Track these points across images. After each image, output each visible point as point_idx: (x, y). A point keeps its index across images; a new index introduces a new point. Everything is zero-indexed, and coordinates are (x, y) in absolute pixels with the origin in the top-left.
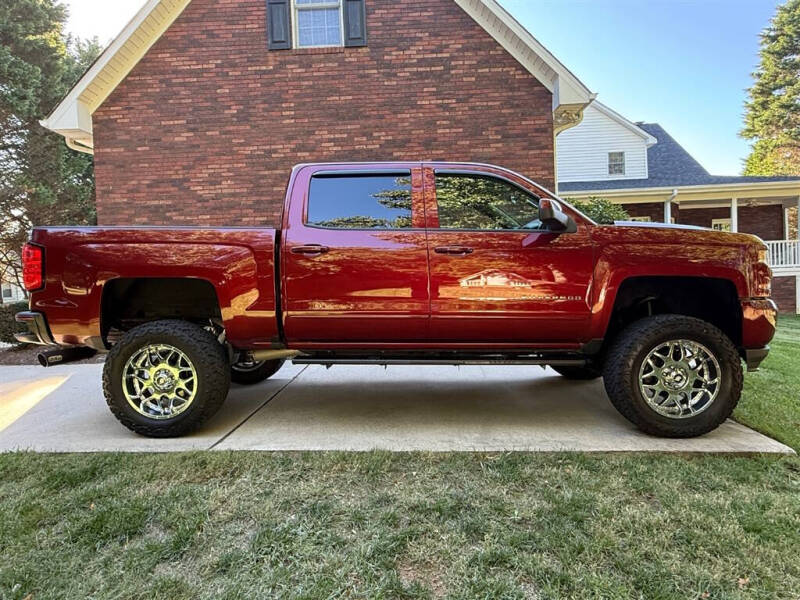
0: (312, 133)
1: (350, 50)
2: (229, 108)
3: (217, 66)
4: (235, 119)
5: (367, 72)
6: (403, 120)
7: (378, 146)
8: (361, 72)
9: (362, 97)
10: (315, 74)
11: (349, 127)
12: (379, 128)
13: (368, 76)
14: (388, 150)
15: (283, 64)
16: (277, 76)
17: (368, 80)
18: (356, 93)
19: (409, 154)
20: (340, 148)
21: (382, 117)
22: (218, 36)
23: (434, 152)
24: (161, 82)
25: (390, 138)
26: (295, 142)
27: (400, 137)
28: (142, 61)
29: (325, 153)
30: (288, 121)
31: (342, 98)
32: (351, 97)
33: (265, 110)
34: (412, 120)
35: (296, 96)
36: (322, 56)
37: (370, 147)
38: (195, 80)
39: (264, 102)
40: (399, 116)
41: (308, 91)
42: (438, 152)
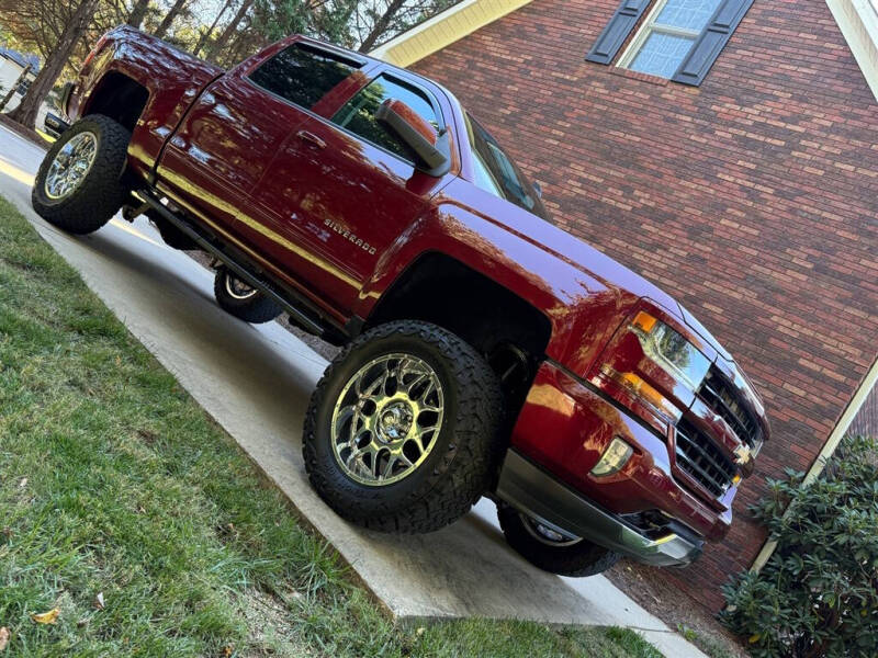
0: (566, 163)
1: (675, 86)
2: (506, 107)
3: (526, 62)
4: (503, 120)
5: (678, 116)
6: (683, 189)
7: (630, 208)
8: (672, 114)
9: (653, 144)
10: (616, 100)
11: (612, 173)
12: (646, 187)
13: (674, 121)
14: (638, 218)
15: (591, 78)
16: (575, 89)
17: (673, 126)
18: (649, 136)
19: (662, 233)
20: (584, 193)
21: (659, 175)
22: (546, 33)
23: (697, 245)
24: (468, 61)
25: (652, 204)
26: (543, 166)
27: (665, 209)
28: (466, 38)
29: (565, 191)
30: (551, 141)
31: (628, 136)
32: (638, 139)
33: (538, 121)
34: (695, 193)
35: (580, 117)
36: (638, 83)
37: (620, 205)
38: (496, 69)
39: (542, 113)
40: (682, 182)
41: (595, 117)
42: (703, 248)
